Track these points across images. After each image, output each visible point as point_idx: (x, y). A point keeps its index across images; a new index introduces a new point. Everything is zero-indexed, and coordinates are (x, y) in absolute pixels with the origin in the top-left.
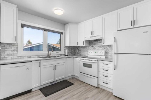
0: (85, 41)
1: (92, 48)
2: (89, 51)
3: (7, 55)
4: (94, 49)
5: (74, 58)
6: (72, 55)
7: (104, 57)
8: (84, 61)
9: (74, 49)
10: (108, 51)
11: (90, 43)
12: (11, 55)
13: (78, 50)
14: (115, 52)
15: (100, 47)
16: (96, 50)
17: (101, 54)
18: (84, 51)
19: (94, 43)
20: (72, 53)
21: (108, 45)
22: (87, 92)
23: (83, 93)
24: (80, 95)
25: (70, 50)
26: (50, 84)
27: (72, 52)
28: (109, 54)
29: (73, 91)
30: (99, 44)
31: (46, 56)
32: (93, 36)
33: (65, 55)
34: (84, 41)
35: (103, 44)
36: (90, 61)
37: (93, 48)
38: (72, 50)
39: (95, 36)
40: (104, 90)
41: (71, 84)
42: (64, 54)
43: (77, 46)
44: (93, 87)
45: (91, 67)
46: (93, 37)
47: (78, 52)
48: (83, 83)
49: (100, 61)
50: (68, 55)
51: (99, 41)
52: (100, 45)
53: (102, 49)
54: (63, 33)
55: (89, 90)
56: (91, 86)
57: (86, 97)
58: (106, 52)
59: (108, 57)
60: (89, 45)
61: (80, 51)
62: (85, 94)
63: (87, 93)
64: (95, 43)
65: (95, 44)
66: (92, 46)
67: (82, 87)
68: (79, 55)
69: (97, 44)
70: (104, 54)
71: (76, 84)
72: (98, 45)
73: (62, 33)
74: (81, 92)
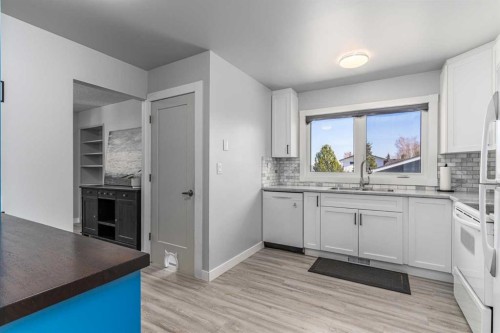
3: (288, 177)
12: (292, 178)
26: (346, 260)
31: (355, 186)
33: (439, 191)
42: (435, 184)
54: (431, 106)
73: (425, 107)
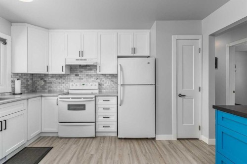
0: (66, 65)
1: (76, 77)
2: (71, 83)
4: (81, 79)
5: (43, 98)
6: (28, 93)
7: (97, 91)
8: (71, 100)
9: (32, 79)
10: (103, 83)
11: (73, 69)
13: (45, 81)
14: (122, 84)
15: (91, 76)
16: (83, 82)
17: (93, 87)
18: (60, 83)
19: (80, 70)
20: (28, 89)
21: (102, 74)
22: (85, 149)
23: (79, 153)
24: (78, 158)
25: (25, 81)
27: (28, 85)
28: (104, 87)
29: (61, 159)
30: (89, 71)
32: (82, 58)
34: (64, 66)
35: (99, 73)
36: (82, 99)
37: (78, 77)
38: (27, 81)
39: (85, 60)
40: (104, 138)
41: (46, 149)
42: (11, 91)
43: (47, 73)
44: (88, 139)
45: (84, 109)
46: (81, 60)
47: (45, 85)
48: (67, 139)
49: (97, 98)
50: (21, 94)
51: (88, 68)
52: (89, 74)
53: (93, 79)
54: (8, 42)
55: (86, 145)
56: (85, 139)
57: (89, 155)
58: (99, 85)
59: (103, 91)
60: (71, 72)
61: (50, 83)
62: (85, 153)
63: (87, 150)
64: (82, 70)
65: (81, 72)
66: (77, 75)
67: (71, 146)
68: (46, 91)
69: (85, 71)
70: (97, 87)
71: (56, 145)
72: (87, 74)
73: (4, 41)
74: (75, 153)
